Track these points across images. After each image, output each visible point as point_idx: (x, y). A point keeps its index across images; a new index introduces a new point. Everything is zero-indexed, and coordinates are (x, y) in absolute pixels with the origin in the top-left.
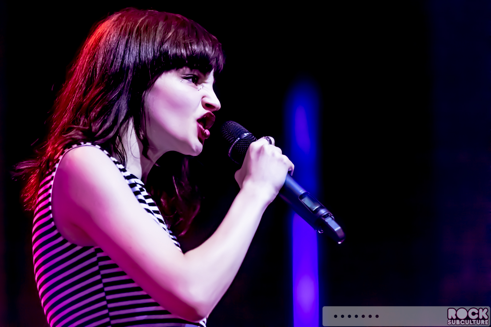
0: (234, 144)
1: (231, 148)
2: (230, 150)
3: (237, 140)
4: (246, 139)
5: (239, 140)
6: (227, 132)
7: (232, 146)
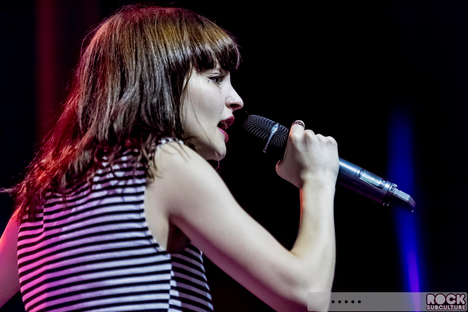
0: (270, 139)
3: (272, 134)
4: (280, 131)
7: (267, 144)
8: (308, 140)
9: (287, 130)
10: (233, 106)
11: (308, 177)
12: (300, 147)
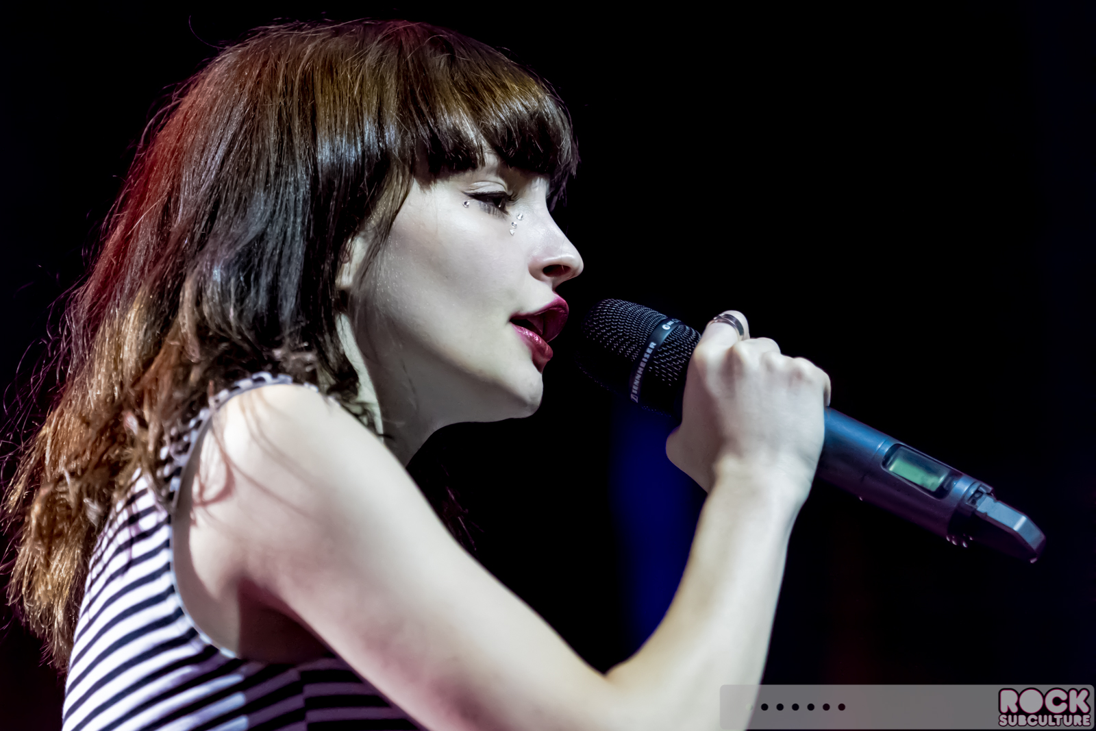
0: (643, 365)
1: (638, 377)
2: (637, 382)
3: (649, 351)
4: (673, 342)
5: (655, 351)
6: (611, 336)
7: (639, 372)
8: (736, 368)
9: (691, 331)
10: (552, 270)
11: (728, 465)
12: (714, 384)
